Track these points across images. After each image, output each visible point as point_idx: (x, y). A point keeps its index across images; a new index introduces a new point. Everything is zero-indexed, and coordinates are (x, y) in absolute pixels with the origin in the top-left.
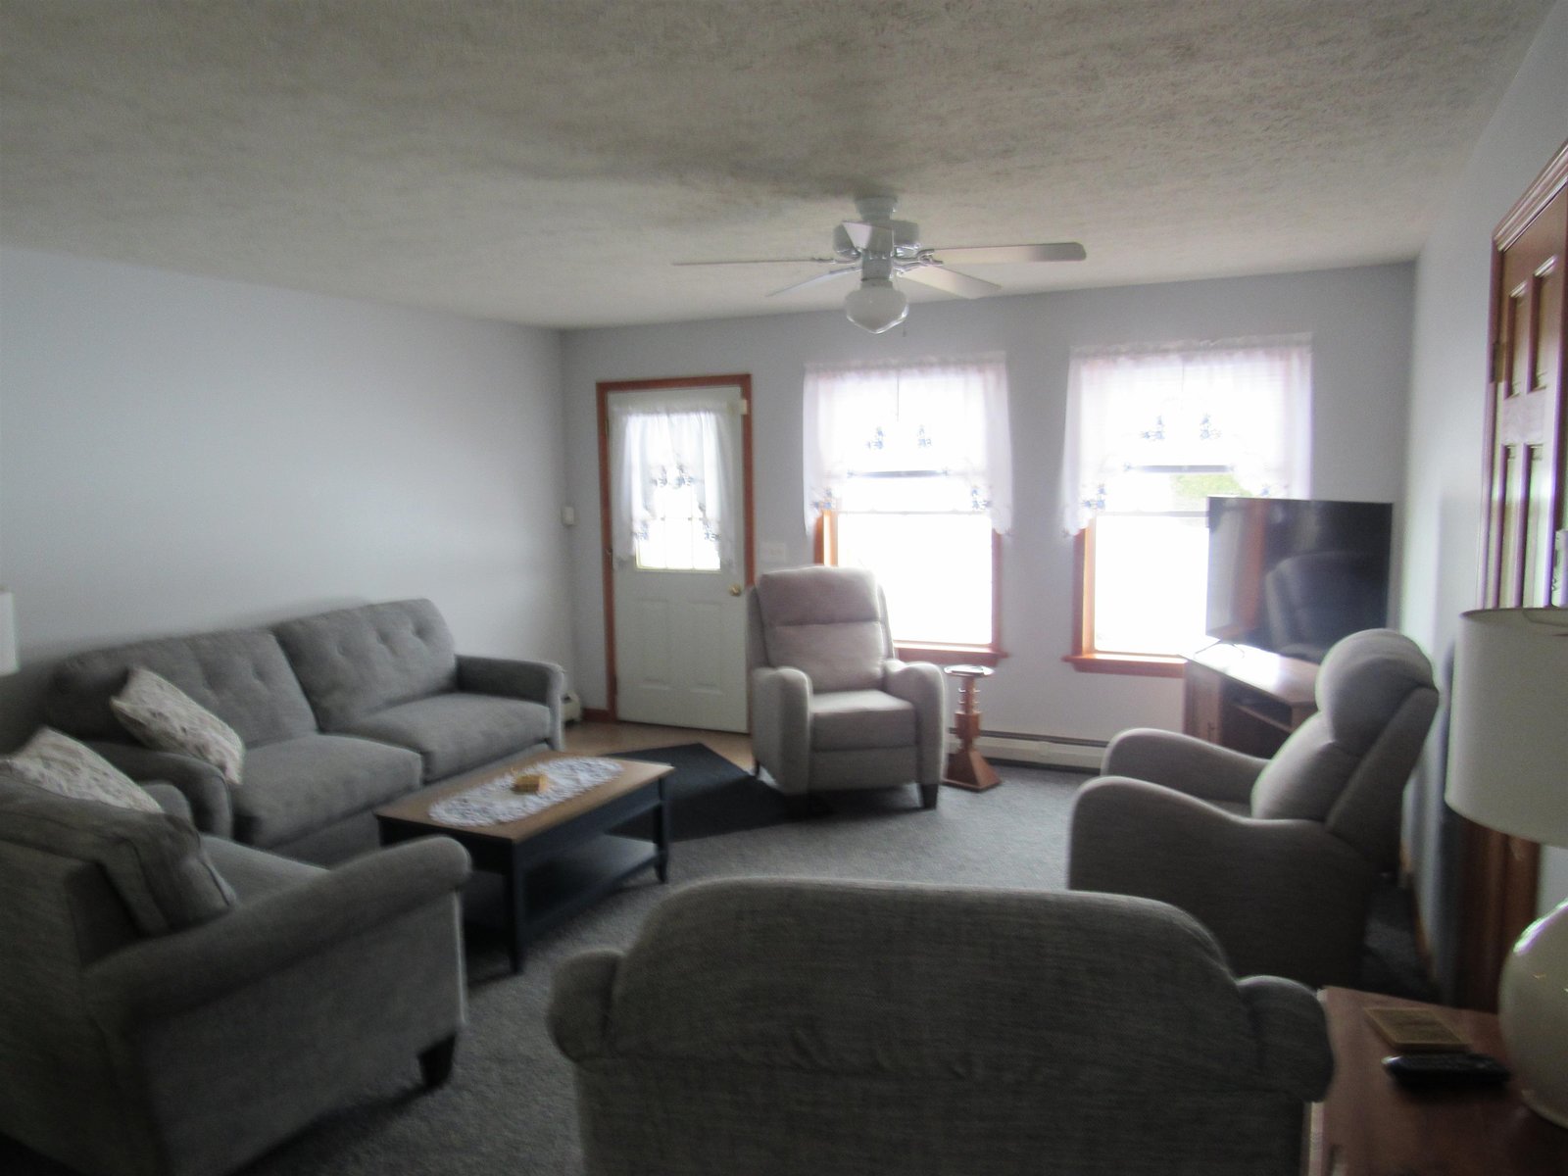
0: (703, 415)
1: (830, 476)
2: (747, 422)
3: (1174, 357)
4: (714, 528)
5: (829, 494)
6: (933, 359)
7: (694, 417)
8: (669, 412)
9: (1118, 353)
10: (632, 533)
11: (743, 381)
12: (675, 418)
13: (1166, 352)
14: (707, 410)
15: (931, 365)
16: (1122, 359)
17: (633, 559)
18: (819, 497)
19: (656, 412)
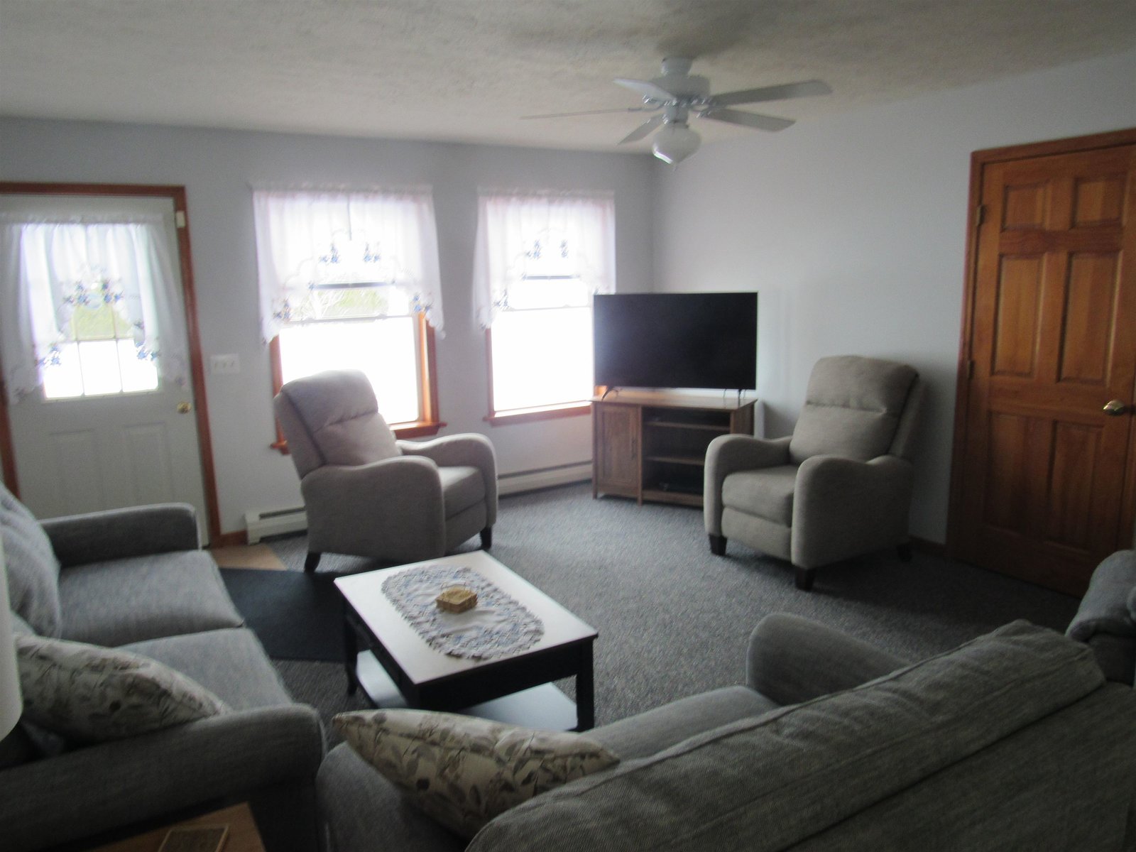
0: (132, 227)
1: (284, 289)
2: (183, 237)
3: (545, 200)
4: (151, 346)
5: (286, 305)
6: (376, 187)
7: (120, 229)
8: (85, 222)
9: (511, 195)
10: (37, 363)
11: (177, 194)
12: (93, 229)
13: (540, 197)
14: (137, 222)
15: (376, 192)
16: (514, 199)
17: (39, 391)
18: (279, 309)
19: (65, 221)
